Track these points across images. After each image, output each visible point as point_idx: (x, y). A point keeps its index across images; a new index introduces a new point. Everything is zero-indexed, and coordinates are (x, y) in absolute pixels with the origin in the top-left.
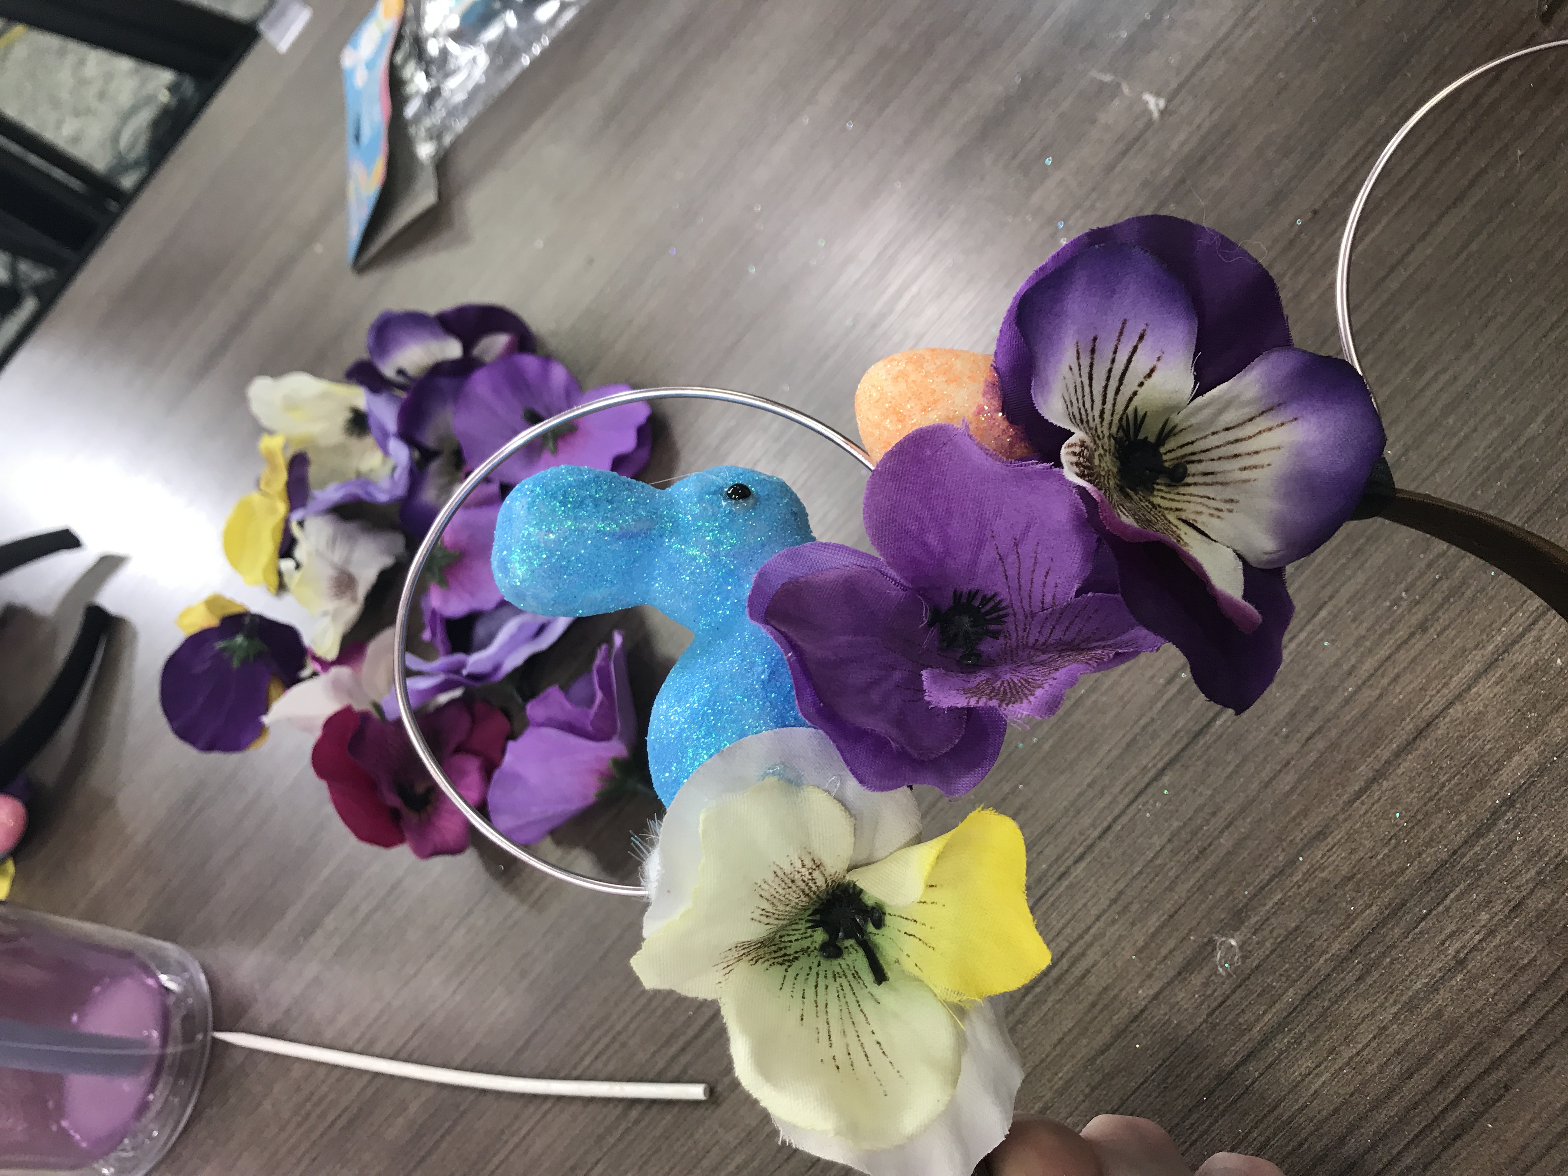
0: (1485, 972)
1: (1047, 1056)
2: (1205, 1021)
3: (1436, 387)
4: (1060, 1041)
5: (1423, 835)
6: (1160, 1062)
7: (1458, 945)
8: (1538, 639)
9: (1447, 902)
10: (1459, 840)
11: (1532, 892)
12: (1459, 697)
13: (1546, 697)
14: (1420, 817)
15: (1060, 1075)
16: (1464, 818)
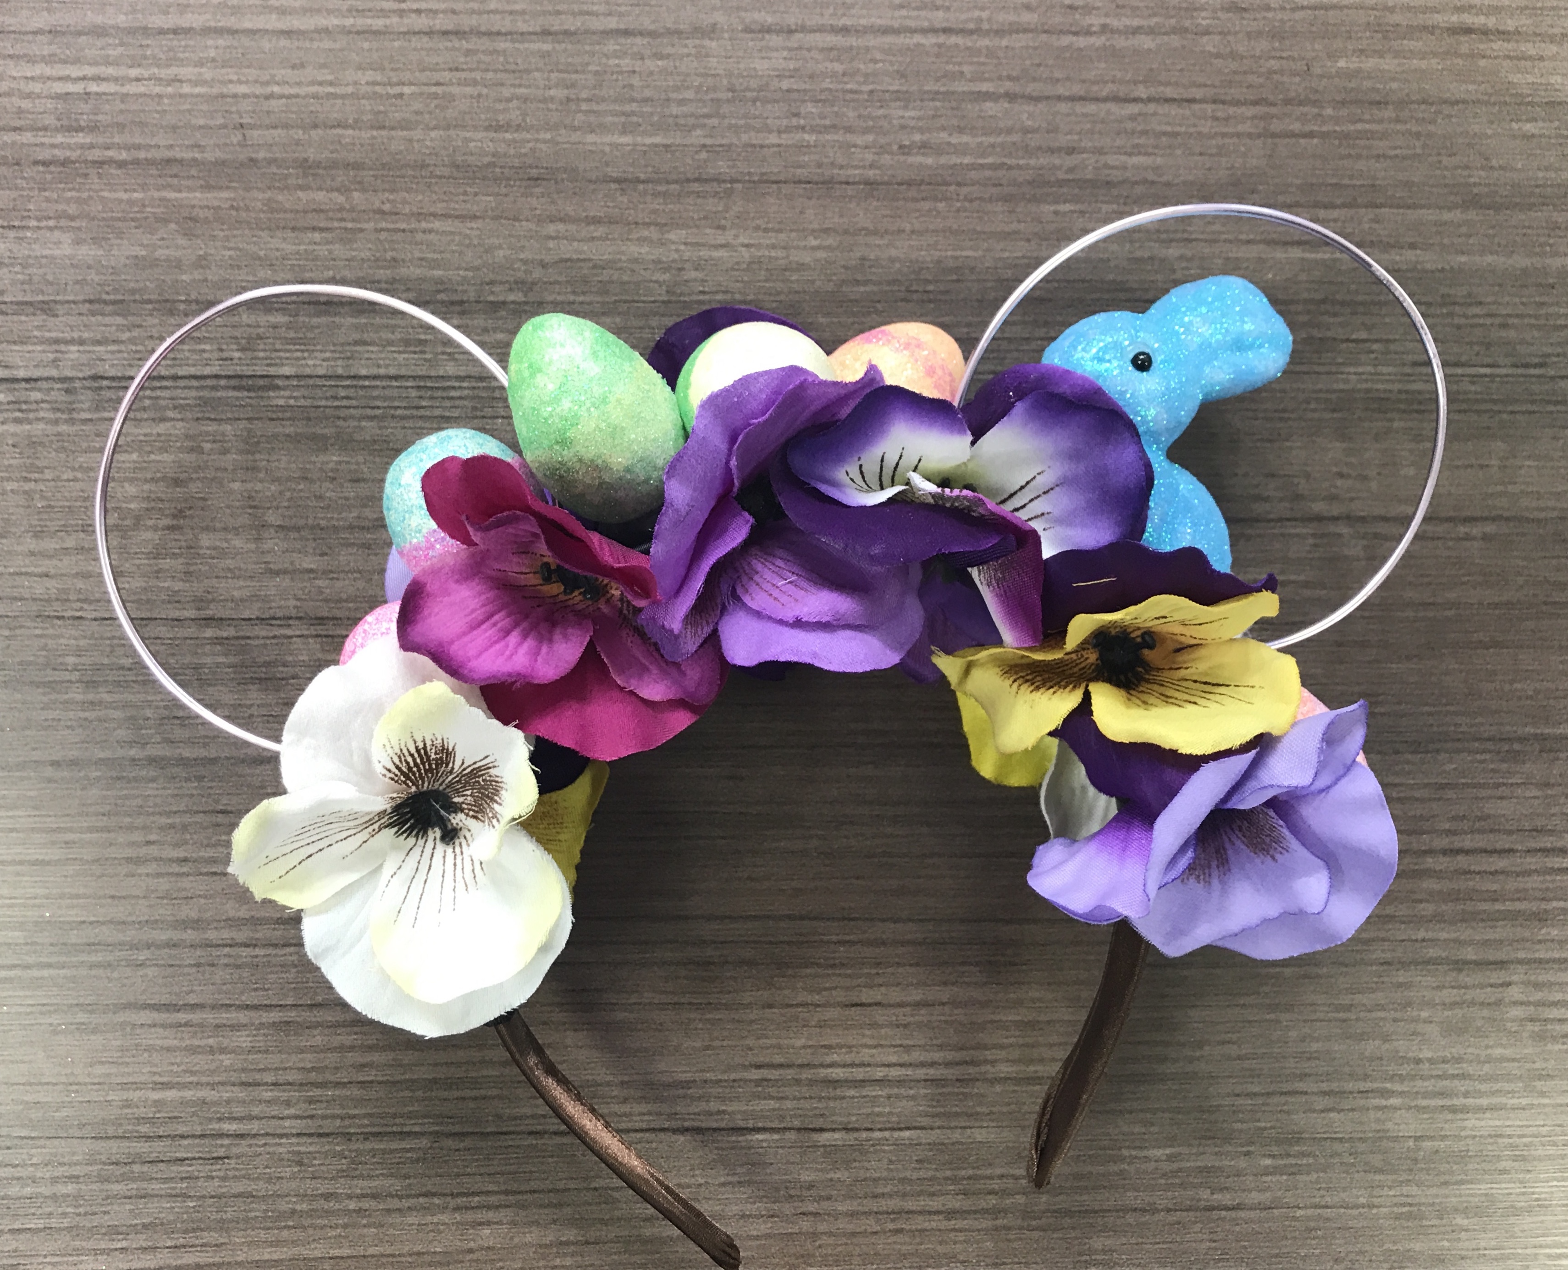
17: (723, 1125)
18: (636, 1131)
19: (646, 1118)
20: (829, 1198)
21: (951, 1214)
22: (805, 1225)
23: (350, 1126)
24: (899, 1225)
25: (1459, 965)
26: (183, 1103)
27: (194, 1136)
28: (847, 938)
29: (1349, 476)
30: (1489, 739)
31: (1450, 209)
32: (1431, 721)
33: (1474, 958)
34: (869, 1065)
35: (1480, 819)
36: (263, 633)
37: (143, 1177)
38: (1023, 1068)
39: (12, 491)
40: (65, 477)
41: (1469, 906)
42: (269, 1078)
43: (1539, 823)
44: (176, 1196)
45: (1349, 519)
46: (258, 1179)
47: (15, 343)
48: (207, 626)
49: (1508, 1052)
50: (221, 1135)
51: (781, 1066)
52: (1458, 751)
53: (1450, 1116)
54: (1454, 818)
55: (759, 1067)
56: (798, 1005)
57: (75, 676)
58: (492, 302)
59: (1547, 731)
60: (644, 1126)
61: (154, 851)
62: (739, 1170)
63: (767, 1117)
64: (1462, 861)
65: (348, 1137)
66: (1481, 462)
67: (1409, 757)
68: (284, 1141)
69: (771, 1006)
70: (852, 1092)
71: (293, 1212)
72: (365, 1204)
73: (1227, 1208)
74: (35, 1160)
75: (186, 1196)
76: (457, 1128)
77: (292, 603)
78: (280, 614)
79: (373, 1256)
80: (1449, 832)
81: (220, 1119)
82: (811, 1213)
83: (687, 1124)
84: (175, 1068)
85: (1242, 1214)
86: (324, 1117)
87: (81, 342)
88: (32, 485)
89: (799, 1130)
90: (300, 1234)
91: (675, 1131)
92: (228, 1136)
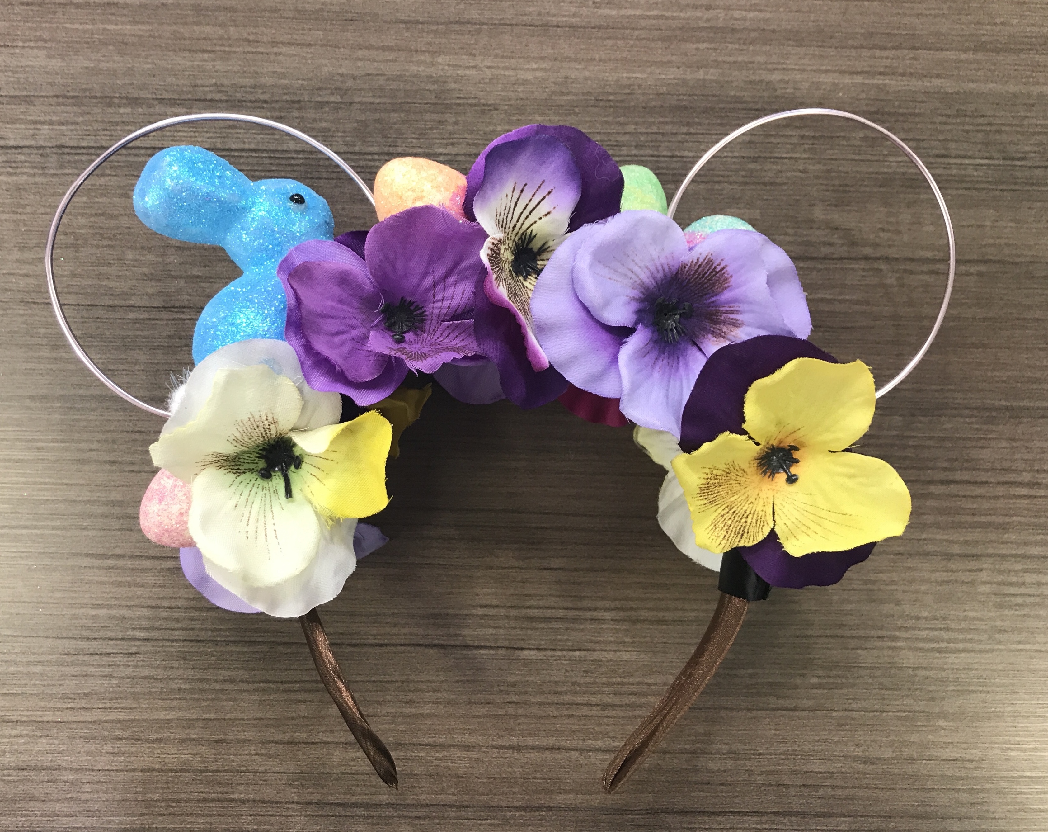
17: (458, 643)
18: (401, 645)
19: (408, 637)
20: (526, 693)
21: (605, 706)
22: (511, 710)
23: (217, 636)
24: (571, 712)
25: (949, 557)
26: (111, 617)
27: (117, 639)
28: (543, 525)
29: (889, 231)
30: (976, 408)
31: (965, 51)
32: (937, 394)
33: (959, 552)
34: (554, 608)
35: (967, 461)
36: (166, 317)
37: (84, 664)
38: (655, 613)
39: (6, 220)
40: (40, 211)
41: (957, 519)
42: (166, 603)
43: (1006, 464)
44: (106, 676)
45: (887, 259)
46: (158, 667)
47: (8, 123)
48: (131, 311)
49: (979, 615)
50: (135, 639)
51: (497, 606)
52: (955, 416)
53: (938, 655)
54: (949, 460)
55: (482, 606)
56: (508, 568)
57: (45, 341)
58: (320, 102)
59: (1014, 404)
60: (407, 642)
61: (93, 455)
62: (468, 673)
63: (488, 639)
64: (953, 489)
65: (216, 643)
66: (978, 223)
67: (922, 419)
68: (174, 644)
69: (491, 568)
70: (543, 625)
71: (180, 689)
72: (227, 686)
73: (787, 709)
74: (16, 651)
75: (112, 677)
76: (286, 640)
77: (186, 297)
78: (177, 304)
79: (230, 719)
80: (945, 469)
81: (134, 629)
82: (514, 702)
83: (435, 642)
84: (106, 595)
85: (797, 713)
86: (202, 630)
87: (51, 123)
88: (19, 216)
89: (508, 648)
90: (184, 703)
91: (426, 646)
92: (139, 640)
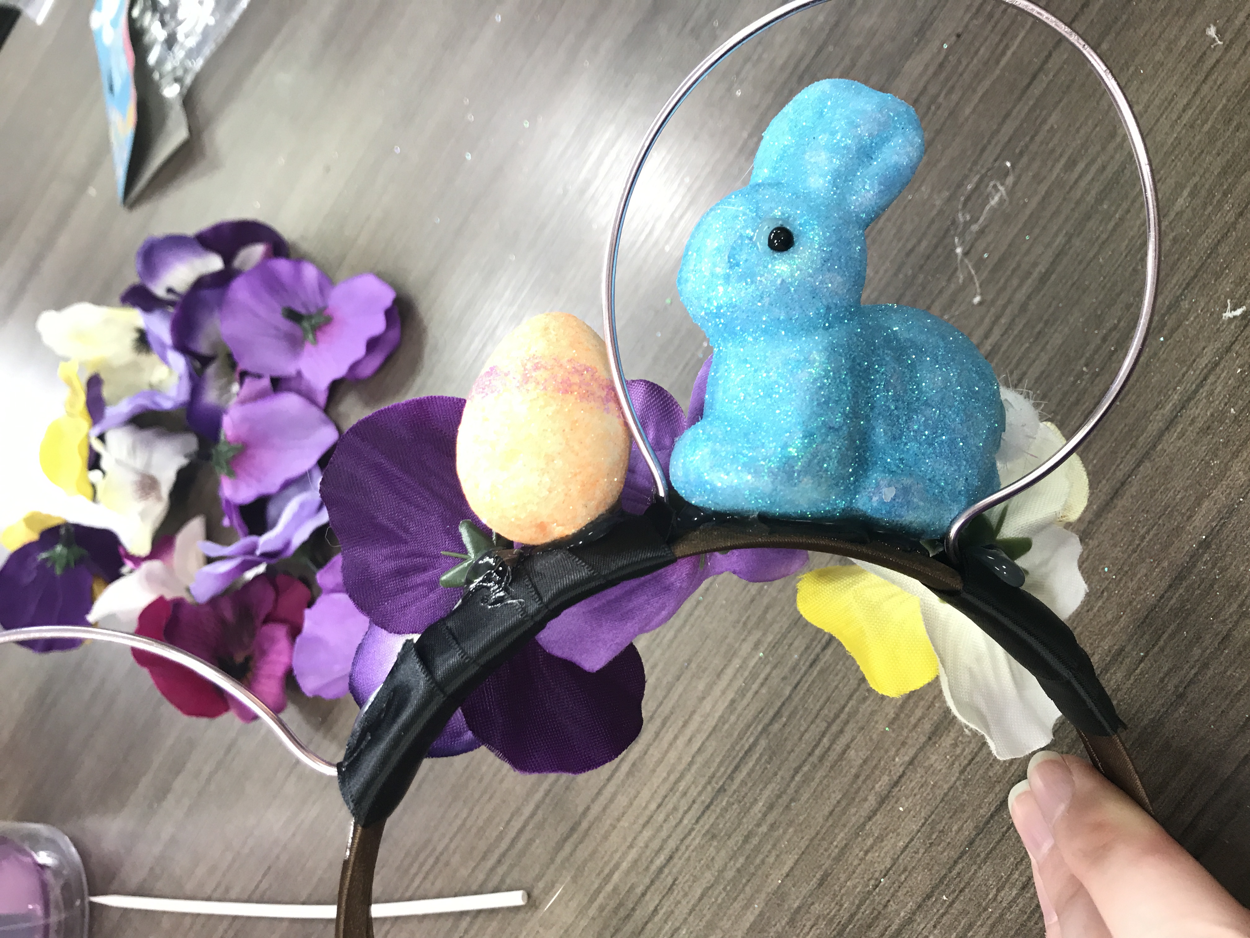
0: (1204, 702)
1: (821, 828)
2: (958, 779)
3: (1089, 177)
4: (831, 813)
5: (1130, 585)
6: (923, 821)
7: (1175, 681)
8: (1211, 393)
9: (1161, 643)
10: (1164, 584)
11: (1237, 623)
12: (1147, 455)
13: (1226, 444)
14: (1126, 568)
15: (835, 843)
16: (1166, 564)
23: (717, 783)
26: (627, 874)
27: (649, 888)
46: (702, 873)
65: (722, 789)
71: (739, 871)
75: (677, 929)
